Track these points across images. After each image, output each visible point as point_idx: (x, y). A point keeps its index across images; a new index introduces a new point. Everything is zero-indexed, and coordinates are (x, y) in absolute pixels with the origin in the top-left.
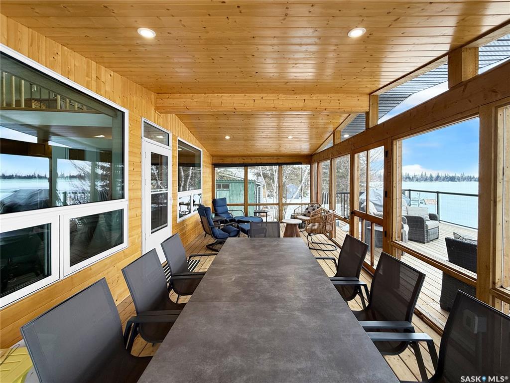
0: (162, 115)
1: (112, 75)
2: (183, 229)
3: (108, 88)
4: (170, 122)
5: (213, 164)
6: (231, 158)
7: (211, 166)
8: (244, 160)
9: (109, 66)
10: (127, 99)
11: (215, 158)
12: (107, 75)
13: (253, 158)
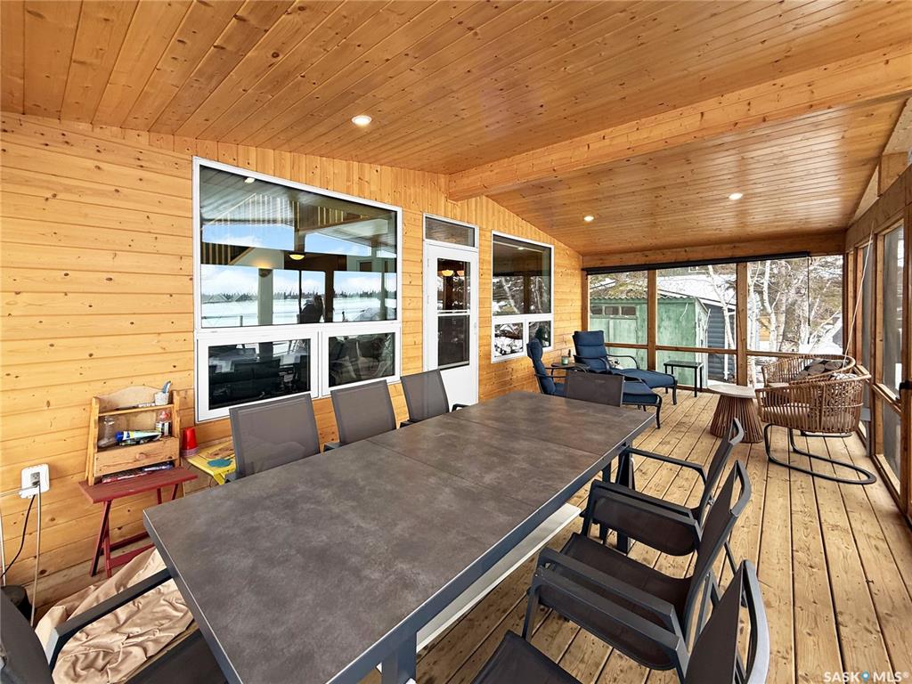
0: (459, 203)
1: (379, 170)
2: (504, 375)
3: (373, 188)
4: (476, 210)
5: (583, 270)
6: (619, 256)
7: (578, 272)
8: (647, 256)
9: (373, 160)
10: (400, 195)
11: (587, 258)
12: (371, 172)
13: (668, 253)
